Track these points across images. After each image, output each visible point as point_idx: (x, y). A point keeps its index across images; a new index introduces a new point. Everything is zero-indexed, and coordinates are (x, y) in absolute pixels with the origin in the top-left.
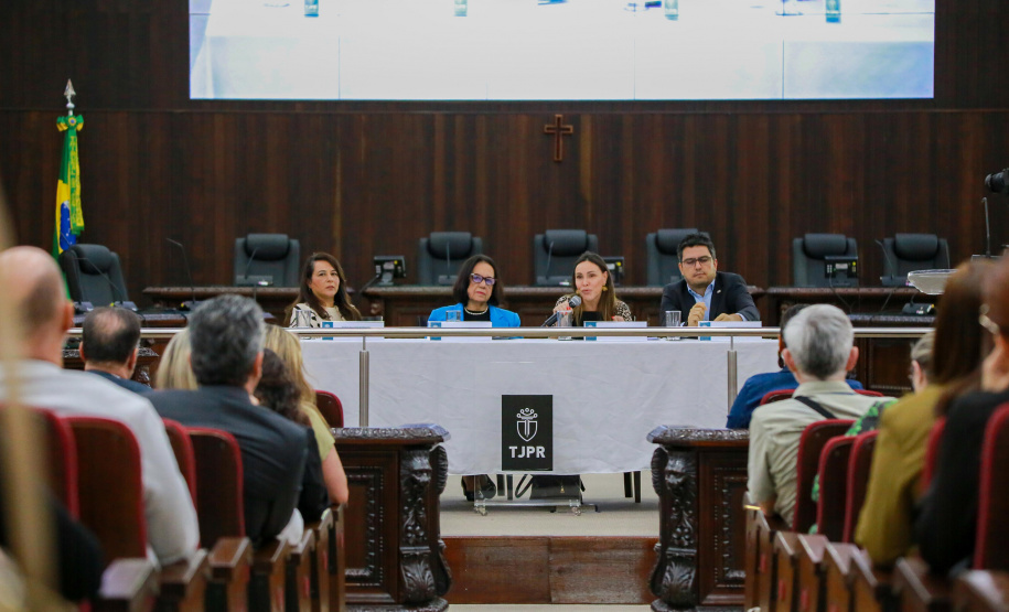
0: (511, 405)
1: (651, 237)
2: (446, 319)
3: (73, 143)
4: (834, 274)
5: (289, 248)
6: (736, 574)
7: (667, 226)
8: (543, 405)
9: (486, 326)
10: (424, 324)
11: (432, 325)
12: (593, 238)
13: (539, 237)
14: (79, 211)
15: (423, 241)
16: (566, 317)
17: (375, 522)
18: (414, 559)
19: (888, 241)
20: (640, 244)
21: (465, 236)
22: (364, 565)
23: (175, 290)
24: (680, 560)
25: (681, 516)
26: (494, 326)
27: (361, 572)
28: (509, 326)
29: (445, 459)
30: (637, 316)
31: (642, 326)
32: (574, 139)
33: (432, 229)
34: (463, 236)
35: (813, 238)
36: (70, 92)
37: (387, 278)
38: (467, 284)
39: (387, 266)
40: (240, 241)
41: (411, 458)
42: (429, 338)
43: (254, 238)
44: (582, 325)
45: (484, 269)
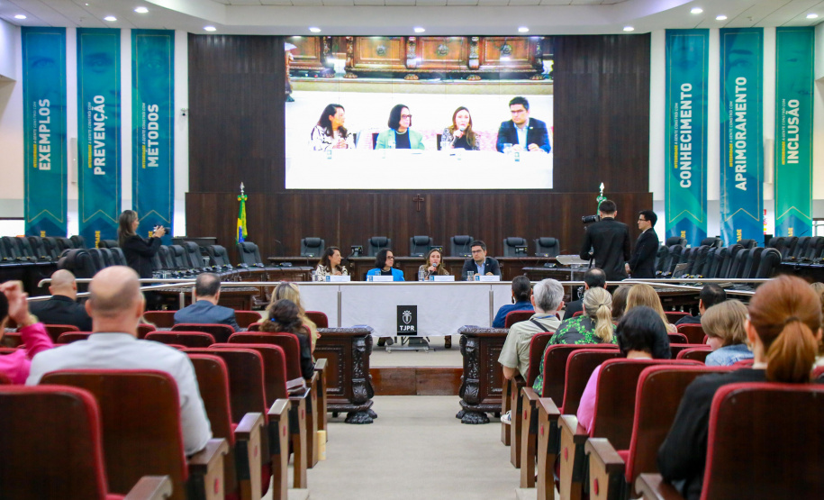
0: (401, 309)
1: (452, 238)
3: (243, 205)
4: (519, 252)
5: (320, 242)
6: (496, 390)
7: (457, 234)
8: (413, 309)
12: (431, 239)
13: (411, 239)
14: (245, 229)
15: (369, 240)
17: (342, 368)
18: (358, 384)
19: (537, 240)
20: (448, 241)
21: (385, 238)
22: (337, 387)
23: (279, 258)
24: (472, 384)
25: (472, 366)
27: (336, 390)
29: (372, 340)
32: (424, 203)
33: (373, 236)
35: (511, 239)
36: (242, 186)
37: (356, 254)
39: (357, 249)
40: (303, 240)
41: (357, 341)
43: (308, 239)
45: (390, 254)
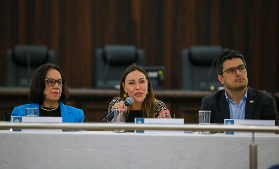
1: (185, 52)
2: (26, 115)
7: (198, 44)
9: (57, 121)
10: (8, 119)
11: (15, 119)
12: (141, 52)
15: (9, 52)
16: (121, 114)
20: (177, 57)
21: (43, 49)
26: (64, 121)
28: (76, 121)
30: (175, 114)
31: (179, 122)
34: (41, 49)
38: (43, 88)
42: (11, 130)
44: (132, 121)
45: (54, 74)
